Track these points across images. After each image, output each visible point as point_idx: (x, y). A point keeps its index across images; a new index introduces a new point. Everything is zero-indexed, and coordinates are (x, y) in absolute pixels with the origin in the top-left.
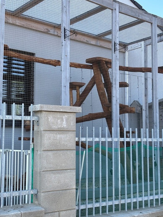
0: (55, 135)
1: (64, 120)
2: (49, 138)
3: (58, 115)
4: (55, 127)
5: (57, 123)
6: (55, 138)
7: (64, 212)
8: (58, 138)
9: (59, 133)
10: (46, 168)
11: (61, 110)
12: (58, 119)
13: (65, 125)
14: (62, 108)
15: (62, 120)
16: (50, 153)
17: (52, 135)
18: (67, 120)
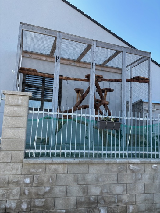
0: (12, 108)
1: (20, 100)
2: (9, 109)
3: (16, 97)
4: (13, 103)
5: (15, 101)
6: (13, 110)
7: (15, 152)
8: (14, 110)
9: (15, 107)
10: (5, 125)
11: (17, 94)
12: (16, 99)
13: (20, 102)
14: (18, 93)
15: (18, 99)
16: (9, 118)
17: (11, 108)
18: (22, 100)
